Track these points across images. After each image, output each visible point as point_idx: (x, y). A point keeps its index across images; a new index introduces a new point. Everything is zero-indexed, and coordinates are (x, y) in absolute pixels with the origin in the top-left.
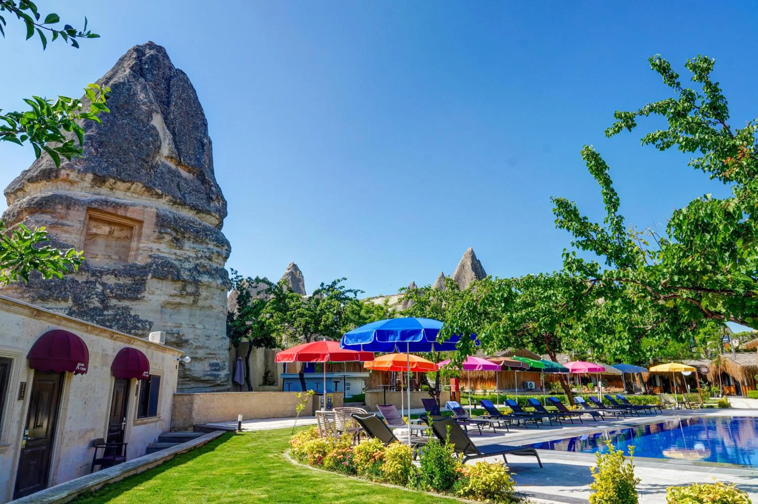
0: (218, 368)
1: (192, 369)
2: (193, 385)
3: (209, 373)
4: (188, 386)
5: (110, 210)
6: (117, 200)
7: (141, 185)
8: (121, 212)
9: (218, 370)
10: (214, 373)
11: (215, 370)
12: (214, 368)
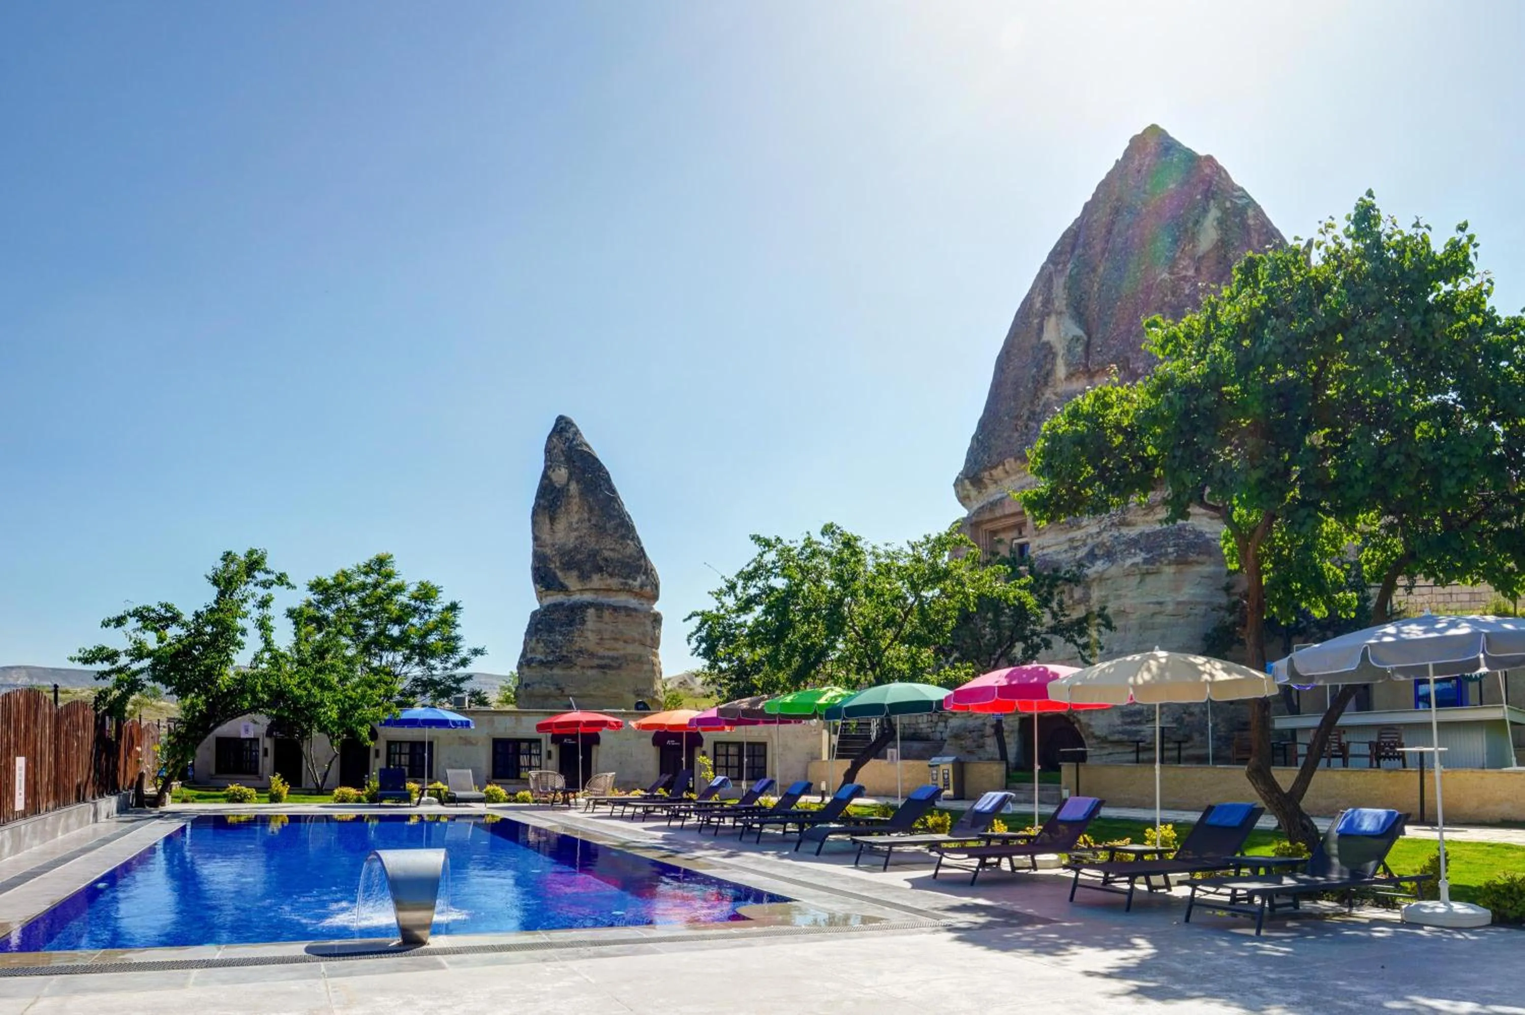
0: (1138, 719)
1: (1093, 723)
2: (1110, 750)
3: (1120, 728)
4: (1106, 752)
5: (987, 516)
6: (991, 500)
7: (1012, 460)
8: (998, 513)
9: (1139, 723)
10: (1128, 728)
11: (1133, 723)
12: (1129, 720)
